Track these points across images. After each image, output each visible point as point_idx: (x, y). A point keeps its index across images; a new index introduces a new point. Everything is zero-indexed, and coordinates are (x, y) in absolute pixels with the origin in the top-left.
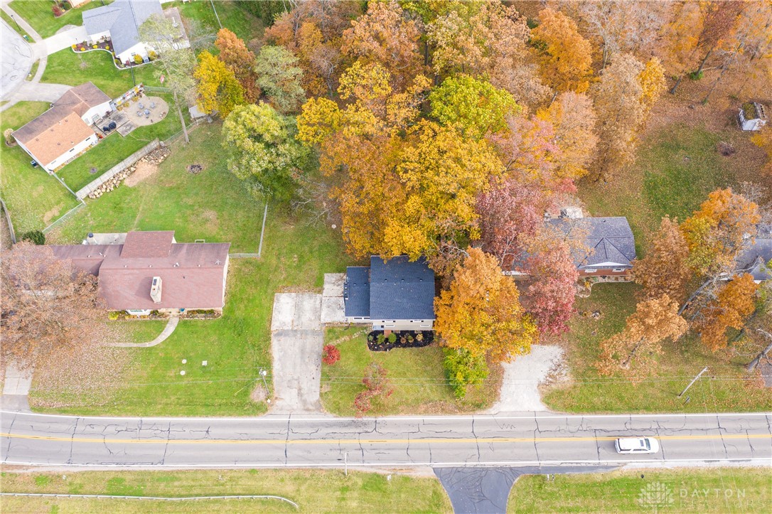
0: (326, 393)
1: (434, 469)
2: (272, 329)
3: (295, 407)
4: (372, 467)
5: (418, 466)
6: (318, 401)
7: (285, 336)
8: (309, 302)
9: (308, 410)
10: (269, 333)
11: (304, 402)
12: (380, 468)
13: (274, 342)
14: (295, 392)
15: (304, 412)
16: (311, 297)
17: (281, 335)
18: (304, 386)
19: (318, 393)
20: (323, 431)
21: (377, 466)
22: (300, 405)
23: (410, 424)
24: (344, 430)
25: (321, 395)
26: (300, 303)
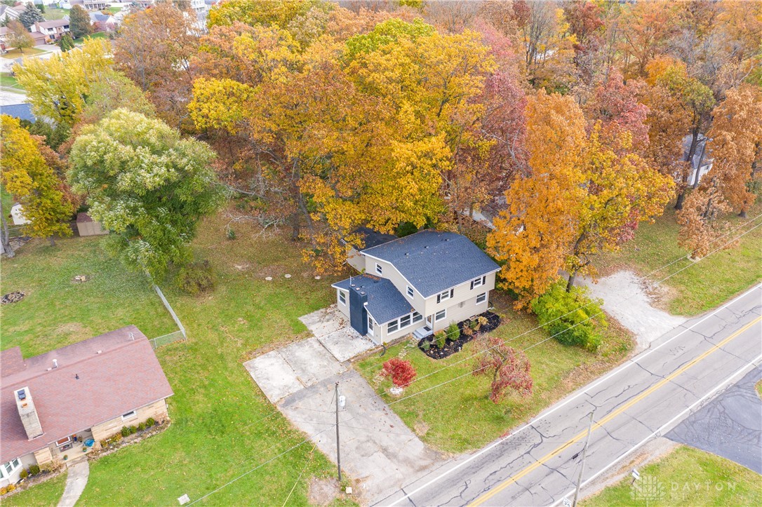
1: (664, 436)
2: (272, 401)
4: (593, 483)
5: (644, 445)
7: (300, 399)
8: (304, 352)
11: (407, 461)
12: (603, 478)
13: (289, 414)
15: (420, 474)
16: (301, 345)
19: (417, 439)
20: (476, 480)
24: (504, 461)
25: (423, 439)
26: (291, 357)
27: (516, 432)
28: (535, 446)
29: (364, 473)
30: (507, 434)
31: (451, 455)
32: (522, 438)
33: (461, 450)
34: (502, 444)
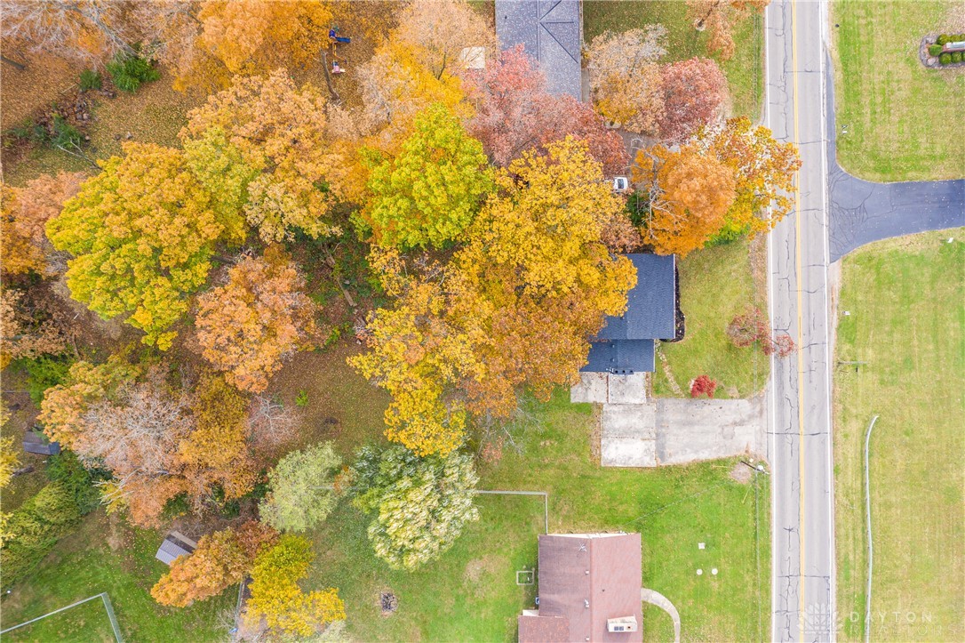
0: (739, 391)
1: (831, 262)
2: (655, 466)
3: (758, 428)
4: (829, 333)
5: (828, 280)
6: (750, 400)
7: (664, 448)
8: (616, 420)
9: (761, 412)
10: (659, 469)
11: (751, 417)
12: (830, 324)
13: (672, 461)
14: (738, 430)
15: (764, 417)
16: (608, 419)
17: (662, 453)
18: (730, 418)
19: (740, 401)
21: (829, 327)
22: (755, 422)
23: (779, 289)
24: (787, 367)
25: (742, 397)
29: (744, 445)
31: (763, 391)
33: (764, 383)
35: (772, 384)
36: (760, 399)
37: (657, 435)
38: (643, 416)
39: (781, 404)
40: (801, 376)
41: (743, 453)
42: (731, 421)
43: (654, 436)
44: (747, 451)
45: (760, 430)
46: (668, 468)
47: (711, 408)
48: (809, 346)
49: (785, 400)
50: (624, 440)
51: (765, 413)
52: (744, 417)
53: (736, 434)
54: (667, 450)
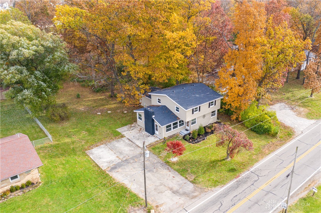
0: (195, 179)
2: (103, 169)
3: (182, 202)
6: (195, 187)
7: (120, 167)
8: (121, 145)
9: (194, 197)
10: (103, 174)
13: (114, 175)
14: (168, 193)
15: (193, 200)
16: (118, 142)
17: (115, 168)
18: (172, 185)
19: (189, 182)
20: (226, 201)
21: (295, 193)
22: (184, 198)
24: (240, 190)
25: (192, 182)
26: (113, 147)
27: (244, 175)
28: (256, 181)
29: (161, 202)
30: (239, 176)
31: (210, 189)
32: (248, 178)
33: (215, 186)
34: (237, 181)
35: (219, 190)
36: (202, 191)
37: (126, 160)
38: (133, 150)
39: (213, 202)
40: (245, 200)
41: (154, 205)
42: (170, 186)
43: (124, 159)
44: (157, 207)
45: (181, 204)
46: (107, 175)
47: (169, 173)
48: (268, 192)
49: (219, 203)
50: (110, 151)
51: (196, 199)
52: (181, 191)
53: (163, 194)
54: (120, 169)
